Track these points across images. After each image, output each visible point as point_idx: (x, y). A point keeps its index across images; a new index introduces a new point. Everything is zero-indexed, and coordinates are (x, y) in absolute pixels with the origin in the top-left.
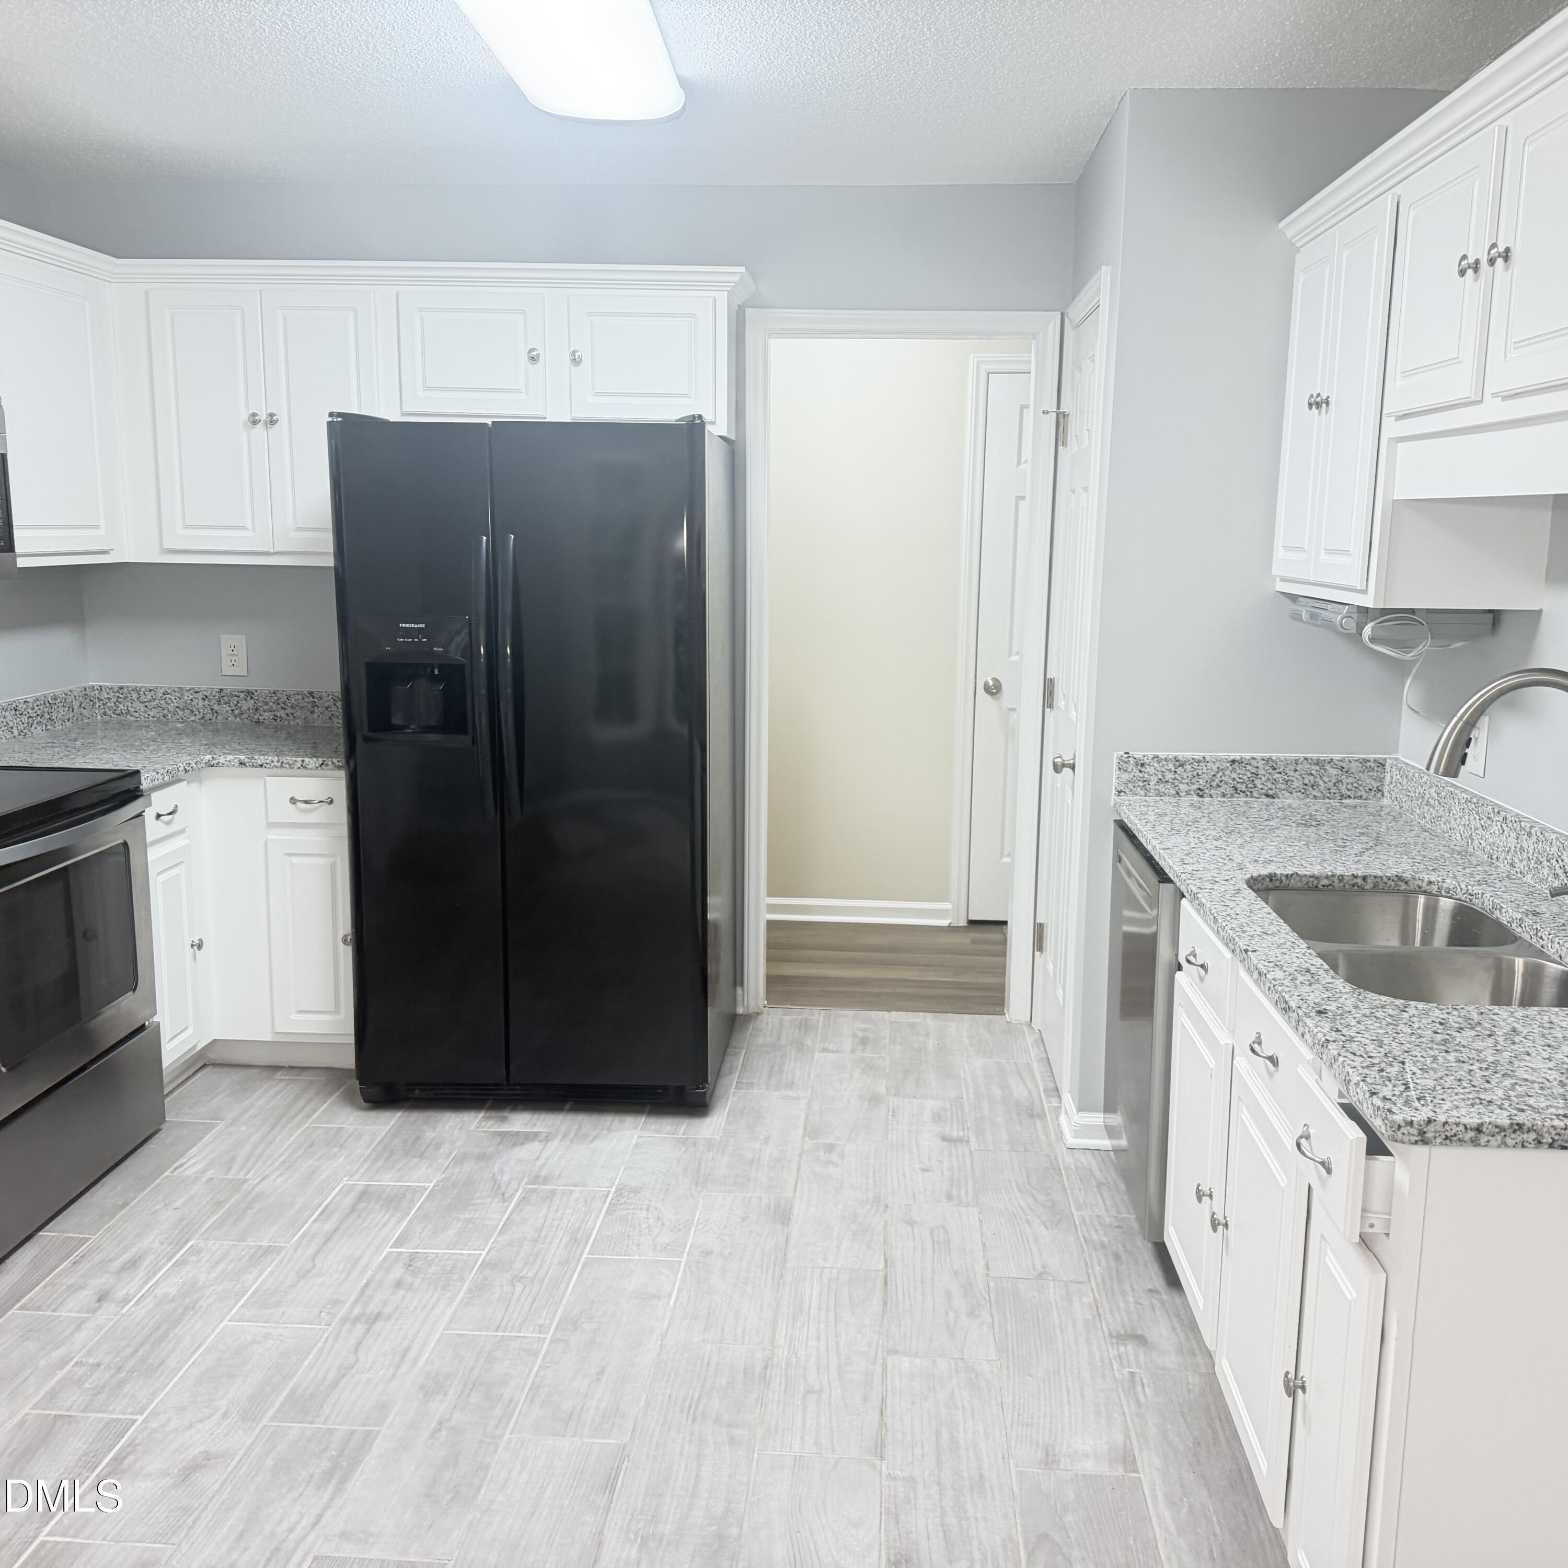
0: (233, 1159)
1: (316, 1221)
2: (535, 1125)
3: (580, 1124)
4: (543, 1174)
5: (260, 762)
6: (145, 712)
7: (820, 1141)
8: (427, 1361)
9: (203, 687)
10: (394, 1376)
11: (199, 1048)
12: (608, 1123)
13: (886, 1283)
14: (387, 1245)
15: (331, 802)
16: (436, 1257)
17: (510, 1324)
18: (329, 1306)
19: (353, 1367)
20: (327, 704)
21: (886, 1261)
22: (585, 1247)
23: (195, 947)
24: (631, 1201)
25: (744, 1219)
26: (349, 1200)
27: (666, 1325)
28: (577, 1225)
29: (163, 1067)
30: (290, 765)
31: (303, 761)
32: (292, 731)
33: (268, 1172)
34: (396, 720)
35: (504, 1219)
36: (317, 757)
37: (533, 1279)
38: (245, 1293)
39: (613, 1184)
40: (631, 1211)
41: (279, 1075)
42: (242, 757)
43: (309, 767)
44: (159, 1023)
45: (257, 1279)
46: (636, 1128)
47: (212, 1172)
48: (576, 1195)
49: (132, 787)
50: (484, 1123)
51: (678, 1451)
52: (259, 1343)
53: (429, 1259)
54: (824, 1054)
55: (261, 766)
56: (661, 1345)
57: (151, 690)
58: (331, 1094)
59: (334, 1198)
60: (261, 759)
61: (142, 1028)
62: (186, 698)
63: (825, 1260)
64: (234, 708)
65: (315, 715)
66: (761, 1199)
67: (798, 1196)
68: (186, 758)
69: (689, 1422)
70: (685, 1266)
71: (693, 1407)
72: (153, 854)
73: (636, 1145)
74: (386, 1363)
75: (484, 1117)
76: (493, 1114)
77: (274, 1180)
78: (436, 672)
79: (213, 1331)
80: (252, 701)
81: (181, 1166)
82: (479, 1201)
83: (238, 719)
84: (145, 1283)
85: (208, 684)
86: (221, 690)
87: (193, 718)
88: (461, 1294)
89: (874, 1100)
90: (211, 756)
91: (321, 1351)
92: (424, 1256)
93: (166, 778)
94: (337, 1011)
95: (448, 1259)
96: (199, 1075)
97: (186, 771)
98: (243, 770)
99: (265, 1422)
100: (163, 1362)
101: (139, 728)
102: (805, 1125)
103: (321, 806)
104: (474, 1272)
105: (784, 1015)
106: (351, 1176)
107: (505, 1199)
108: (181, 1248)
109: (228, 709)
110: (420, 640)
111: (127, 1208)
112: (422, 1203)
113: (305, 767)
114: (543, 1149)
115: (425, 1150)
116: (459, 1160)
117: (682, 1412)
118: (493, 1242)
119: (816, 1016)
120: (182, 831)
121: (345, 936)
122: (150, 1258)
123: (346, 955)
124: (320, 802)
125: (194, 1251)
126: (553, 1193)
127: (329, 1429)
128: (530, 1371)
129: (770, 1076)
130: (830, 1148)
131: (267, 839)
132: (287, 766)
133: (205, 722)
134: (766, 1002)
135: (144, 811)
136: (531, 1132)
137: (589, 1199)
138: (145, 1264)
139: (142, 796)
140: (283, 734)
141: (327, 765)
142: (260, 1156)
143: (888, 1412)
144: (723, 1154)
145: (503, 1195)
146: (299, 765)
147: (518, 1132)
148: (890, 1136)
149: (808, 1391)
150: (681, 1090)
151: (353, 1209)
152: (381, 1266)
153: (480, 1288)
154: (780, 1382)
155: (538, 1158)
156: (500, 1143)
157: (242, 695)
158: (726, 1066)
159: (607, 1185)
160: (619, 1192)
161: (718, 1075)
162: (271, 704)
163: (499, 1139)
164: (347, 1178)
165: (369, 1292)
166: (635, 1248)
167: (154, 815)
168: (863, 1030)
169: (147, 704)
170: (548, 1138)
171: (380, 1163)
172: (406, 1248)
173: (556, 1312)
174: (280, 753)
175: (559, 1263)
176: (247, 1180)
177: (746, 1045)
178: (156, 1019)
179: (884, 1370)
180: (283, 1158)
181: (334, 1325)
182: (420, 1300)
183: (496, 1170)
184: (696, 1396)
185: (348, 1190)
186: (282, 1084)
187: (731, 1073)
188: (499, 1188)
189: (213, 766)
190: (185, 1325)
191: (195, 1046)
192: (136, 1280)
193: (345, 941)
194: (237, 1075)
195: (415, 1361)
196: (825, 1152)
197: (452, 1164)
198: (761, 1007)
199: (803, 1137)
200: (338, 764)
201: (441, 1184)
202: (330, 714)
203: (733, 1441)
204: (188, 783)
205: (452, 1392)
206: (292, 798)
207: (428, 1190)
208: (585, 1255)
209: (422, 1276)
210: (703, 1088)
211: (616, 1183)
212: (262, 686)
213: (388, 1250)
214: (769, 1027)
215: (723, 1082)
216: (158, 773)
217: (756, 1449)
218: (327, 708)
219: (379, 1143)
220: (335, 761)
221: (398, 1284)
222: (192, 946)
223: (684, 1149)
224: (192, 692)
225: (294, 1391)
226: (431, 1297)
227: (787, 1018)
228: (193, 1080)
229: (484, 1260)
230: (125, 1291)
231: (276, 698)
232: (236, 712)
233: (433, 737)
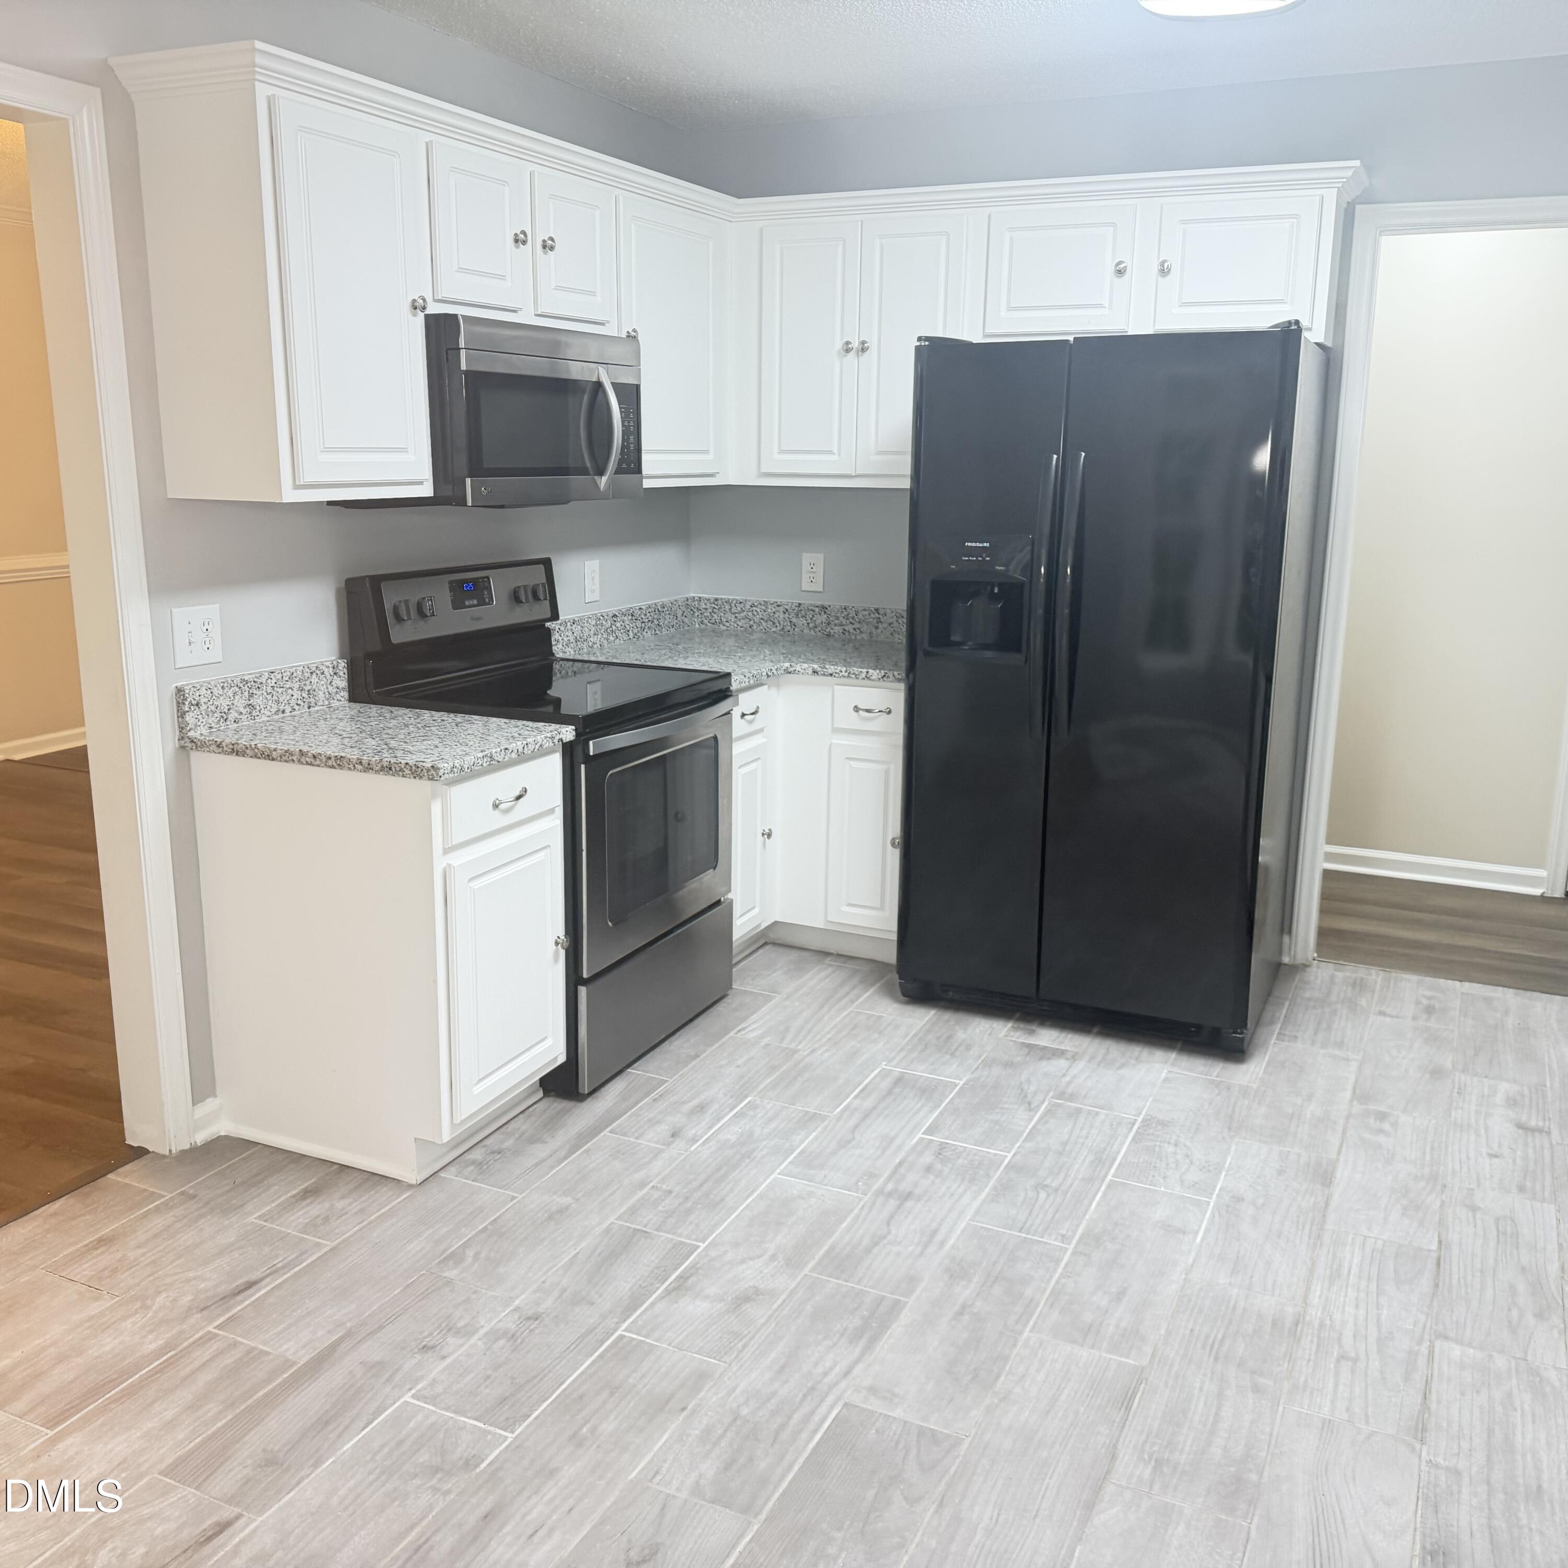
0: (787, 1030)
1: (856, 1097)
2: (1062, 1043)
3: (1108, 1049)
4: (1069, 1090)
5: (830, 672)
6: (735, 622)
7: (1371, 1107)
8: (953, 1247)
9: (784, 601)
10: (921, 1254)
11: (763, 927)
12: (1136, 1053)
13: (1438, 1264)
14: (920, 1131)
15: (889, 712)
16: (965, 1150)
17: (1033, 1228)
18: (865, 1178)
19: (885, 1238)
20: (890, 621)
21: (1440, 1242)
22: (1109, 1169)
23: (766, 836)
24: (1158, 1133)
25: (1280, 1172)
26: (886, 1084)
27: (1190, 1261)
28: (1102, 1146)
29: (734, 939)
30: (856, 675)
31: (867, 672)
32: (857, 644)
33: (816, 1046)
34: (956, 638)
35: (1030, 1127)
36: (880, 669)
37: (1056, 1190)
38: (793, 1151)
39: (1140, 1113)
40: (1158, 1143)
41: (828, 960)
42: (816, 666)
43: (873, 678)
44: (732, 900)
45: (804, 1141)
46: (1166, 1062)
47: (769, 1038)
48: (1102, 1117)
49: (724, 687)
50: (1012, 1033)
51: (1198, 1385)
52: (803, 1199)
53: (957, 1151)
54: (1381, 1018)
55: (831, 675)
56: (1185, 1279)
57: (741, 603)
58: (872, 985)
59: (872, 1079)
60: (831, 669)
61: (718, 903)
62: (769, 610)
63: (1369, 1229)
64: (809, 621)
65: (879, 631)
66: (1299, 1155)
67: (1342, 1159)
68: (769, 665)
69: (1212, 1359)
70: (1213, 1207)
71: (1216, 1346)
72: (738, 749)
73: (1166, 1080)
74: (916, 1240)
75: (1012, 1027)
76: (1022, 1025)
77: (821, 1054)
78: (996, 591)
79: (765, 1180)
80: (826, 616)
81: (744, 1029)
82: (1006, 1106)
83: (812, 632)
84: (710, 1128)
85: (788, 598)
86: (800, 604)
87: (774, 629)
88: (987, 1190)
89: (1437, 1073)
90: (789, 664)
91: (857, 1218)
92: (953, 1148)
93: (752, 682)
94: (882, 908)
95: (975, 1155)
96: (761, 951)
97: (768, 676)
98: (816, 677)
99: (806, 1271)
100: (723, 1199)
101: (730, 636)
102: (1354, 1088)
103: (880, 716)
104: (999, 1173)
105: (1335, 970)
106: (889, 1062)
107: (1031, 1108)
108: (741, 1102)
109: (805, 622)
110: (984, 559)
111: (698, 1059)
112: (952, 1099)
113: (868, 678)
114: (1070, 1067)
115: (956, 1050)
116: (988, 1064)
117: (1204, 1348)
118: (1019, 1147)
119: (1374, 977)
120: (761, 731)
121: (894, 839)
122: (716, 1106)
123: (894, 858)
124: (880, 711)
125: (752, 1106)
126: (1079, 1111)
127: (862, 1290)
128: (1051, 1277)
129: (1316, 1033)
130: (1382, 1116)
131: (831, 743)
132: (853, 676)
133: (784, 633)
134: (1315, 955)
135: (732, 710)
136: (1057, 1049)
137: (1114, 1124)
138: (710, 1111)
139: (731, 696)
140: (849, 647)
141: (888, 677)
142: (810, 1031)
143: (1434, 1397)
144: (1259, 1103)
145: (1029, 1104)
146: (863, 675)
147: (1045, 1048)
148: (1453, 1114)
149: (1343, 1357)
150: (1216, 1031)
151: (890, 1092)
152: (914, 1148)
153: (1004, 1189)
154: (1312, 1342)
155: (1064, 1075)
156: (1028, 1054)
157: (817, 610)
158: (1267, 1015)
159: (1133, 1112)
160: (1146, 1123)
161: (1257, 1023)
162: (841, 619)
163: (1026, 1050)
164: (884, 1063)
165: (902, 1170)
166: (1162, 1181)
167: (740, 714)
168: (1429, 998)
169: (737, 615)
170: (1074, 1058)
171: (915, 1054)
172: (937, 1137)
173: (1078, 1226)
174: (847, 664)
175: (1083, 1179)
176: (799, 1050)
177: (1290, 996)
178: (730, 896)
179: (1431, 1353)
180: (829, 1036)
181: (869, 1195)
182: (948, 1188)
183: (1023, 1078)
184: (1220, 1336)
185: (884, 1074)
186: (830, 969)
187: (1272, 1022)
188: (1025, 1096)
189: (790, 673)
190: (741, 1171)
191: (759, 925)
192: (703, 1124)
193: (893, 844)
194: (794, 955)
195: (942, 1243)
196: (1376, 1120)
197: (981, 1066)
198: (1310, 959)
199: (1352, 1100)
200: (898, 676)
201: (971, 1083)
202: (892, 629)
203: (1256, 1389)
204: (769, 688)
205: (975, 1280)
206: (856, 707)
207: (958, 1087)
208: (1109, 1177)
209: (950, 1165)
210: (1242, 1033)
211: (1144, 1113)
212: (834, 601)
213: (920, 1135)
214: (1318, 982)
215: (1262, 1031)
216: (745, 676)
217: (1282, 1402)
218: (890, 624)
219: (915, 1035)
220: (896, 673)
221: (929, 1169)
222: (763, 834)
223: (1217, 1091)
224: (774, 605)
225: (832, 1248)
226: (959, 1187)
227: (1340, 975)
228: (755, 955)
229: (1009, 1162)
230: (693, 1132)
231: (846, 613)
232: (811, 625)
233: (988, 654)
